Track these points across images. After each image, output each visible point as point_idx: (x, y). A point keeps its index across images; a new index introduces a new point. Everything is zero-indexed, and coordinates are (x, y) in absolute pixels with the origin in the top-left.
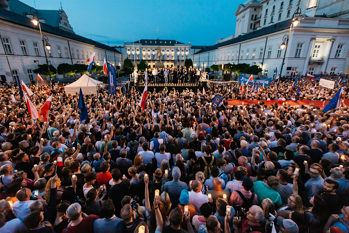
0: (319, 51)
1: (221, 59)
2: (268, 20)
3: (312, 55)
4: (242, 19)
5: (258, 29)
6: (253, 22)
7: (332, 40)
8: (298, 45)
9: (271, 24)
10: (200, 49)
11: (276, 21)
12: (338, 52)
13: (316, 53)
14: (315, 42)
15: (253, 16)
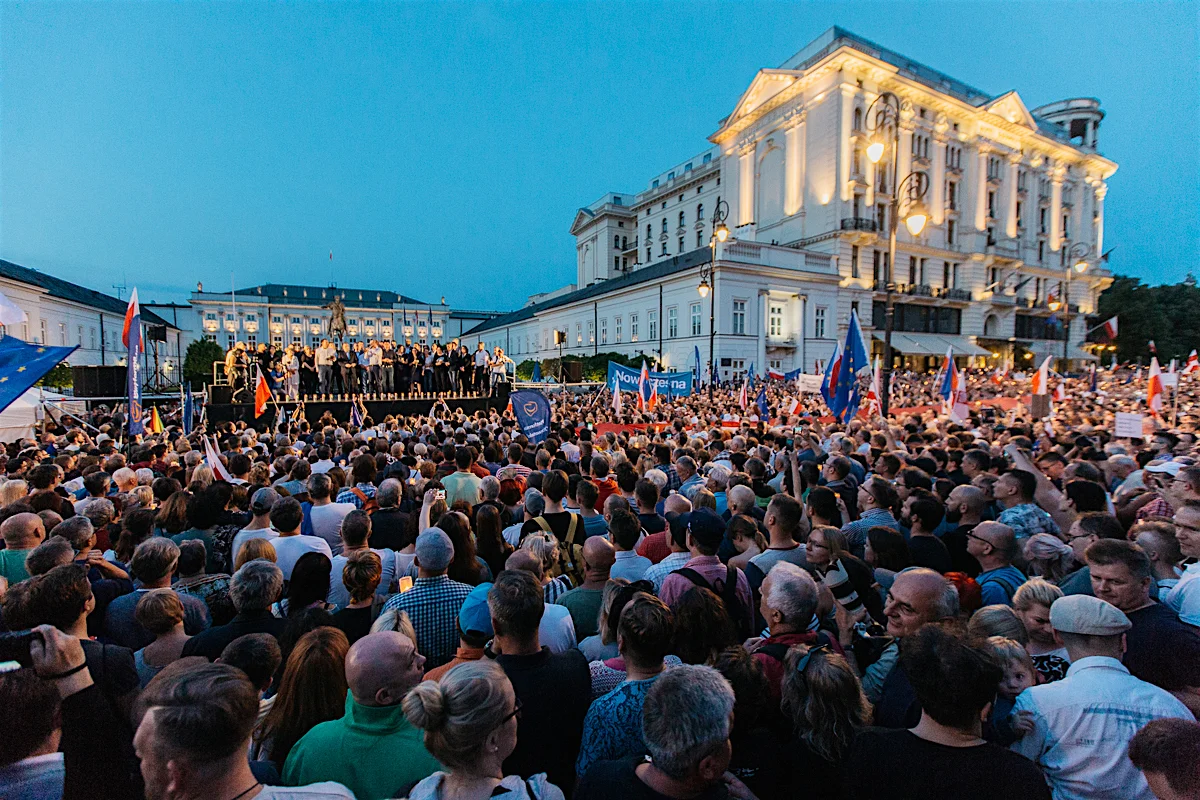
0: (782, 321)
1: (547, 345)
2: (656, 249)
3: (770, 331)
4: (589, 243)
5: (636, 268)
6: (620, 254)
7: (802, 297)
8: (736, 304)
9: (665, 258)
10: (480, 322)
11: (673, 250)
12: (820, 323)
13: (776, 326)
14: (769, 299)
15: (617, 238)
